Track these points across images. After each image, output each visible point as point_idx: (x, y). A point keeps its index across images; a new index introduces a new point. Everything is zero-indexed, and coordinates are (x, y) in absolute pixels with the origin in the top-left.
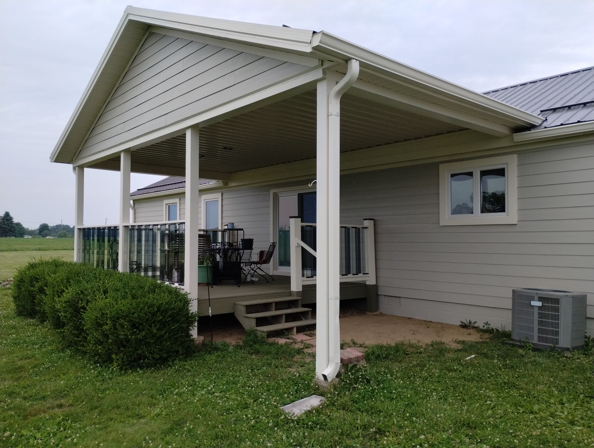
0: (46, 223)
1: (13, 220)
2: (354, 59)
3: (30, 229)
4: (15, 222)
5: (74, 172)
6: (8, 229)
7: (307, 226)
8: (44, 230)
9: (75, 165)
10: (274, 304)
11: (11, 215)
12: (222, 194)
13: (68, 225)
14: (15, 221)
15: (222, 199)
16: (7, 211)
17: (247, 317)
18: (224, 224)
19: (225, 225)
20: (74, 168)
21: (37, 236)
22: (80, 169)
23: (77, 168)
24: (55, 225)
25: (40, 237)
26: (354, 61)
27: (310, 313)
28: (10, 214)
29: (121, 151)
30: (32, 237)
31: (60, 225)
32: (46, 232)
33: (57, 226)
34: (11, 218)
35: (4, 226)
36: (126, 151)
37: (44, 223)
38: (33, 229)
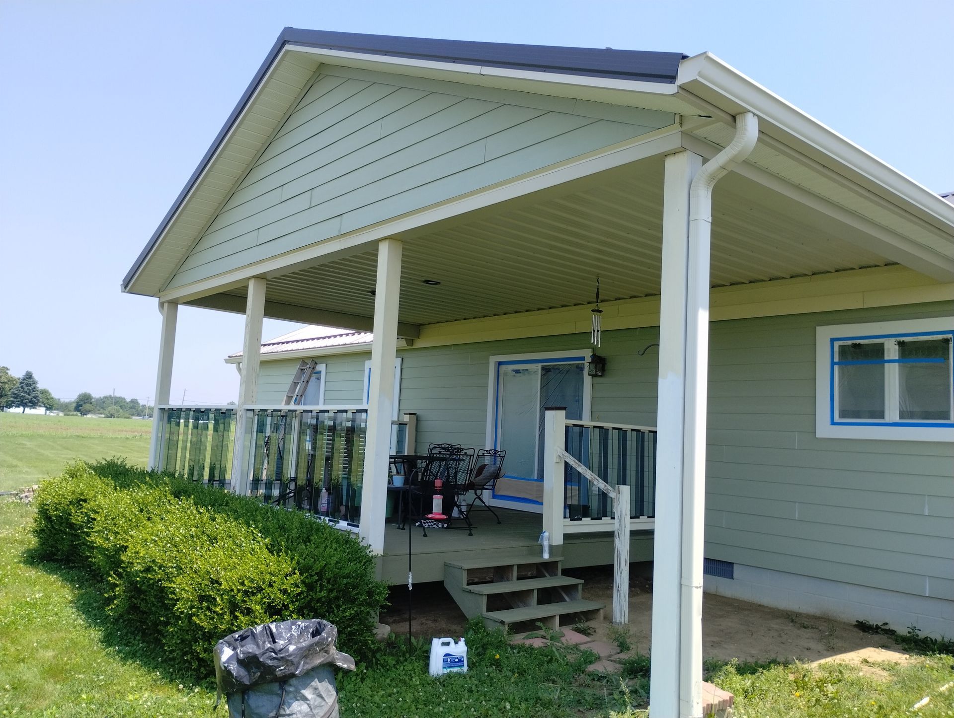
0: (88, 391)
1: (37, 386)
2: (750, 111)
3: (62, 401)
4: (40, 388)
5: (160, 312)
6: (28, 399)
7: (575, 425)
8: (85, 403)
9: (162, 300)
10: (515, 568)
11: (36, 376)
12: (402, 359)
13: (123, 397)
14: (40, 386)
15: (402, 369)
16: (29, 371)
17: (470, 592)
18: (402, 413)
19: (405, 414)
20: (161, 305)
21: (72, 413)
22: (170, 307)
23: (166, 305)
24: (102, 396)
25: (77, 415)
26: (750, 115)
27: (580, 587)
28: (33, 375)
29: (249, 279)
30: (65, 415)
31: (110, 396)
32: (87, 406)
33: (105, 398)
34: (35, 382)
35: (22, 394)
36: (258, 277)
37: (85, 393)
38: (67, 401)
